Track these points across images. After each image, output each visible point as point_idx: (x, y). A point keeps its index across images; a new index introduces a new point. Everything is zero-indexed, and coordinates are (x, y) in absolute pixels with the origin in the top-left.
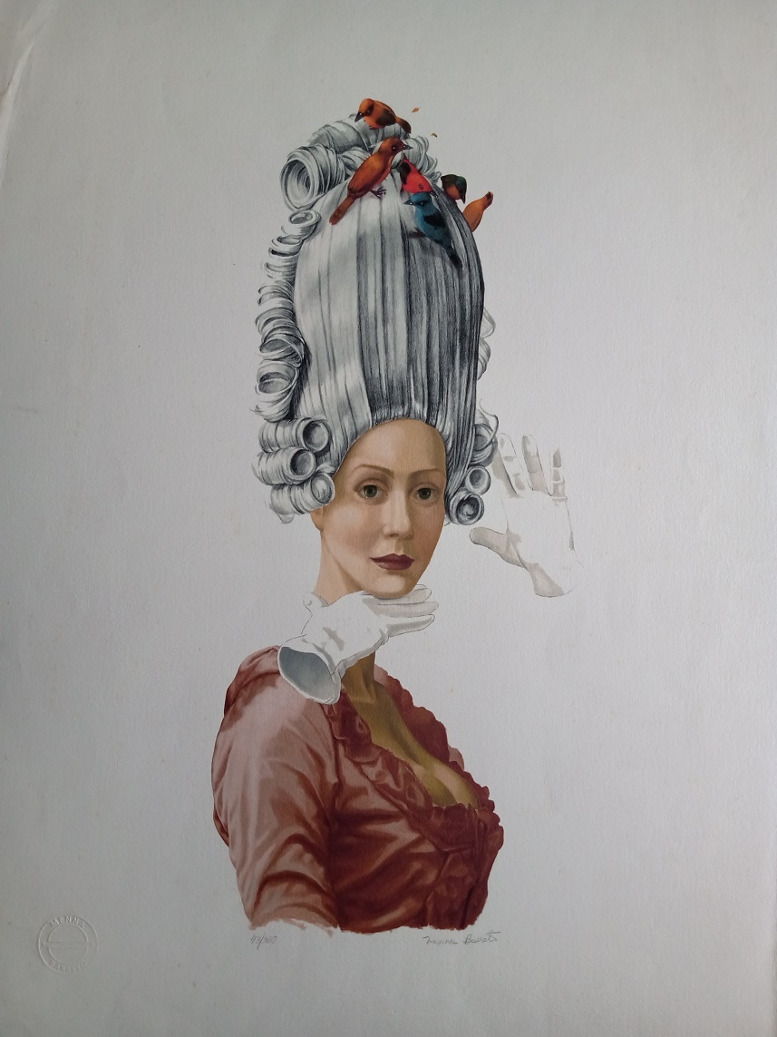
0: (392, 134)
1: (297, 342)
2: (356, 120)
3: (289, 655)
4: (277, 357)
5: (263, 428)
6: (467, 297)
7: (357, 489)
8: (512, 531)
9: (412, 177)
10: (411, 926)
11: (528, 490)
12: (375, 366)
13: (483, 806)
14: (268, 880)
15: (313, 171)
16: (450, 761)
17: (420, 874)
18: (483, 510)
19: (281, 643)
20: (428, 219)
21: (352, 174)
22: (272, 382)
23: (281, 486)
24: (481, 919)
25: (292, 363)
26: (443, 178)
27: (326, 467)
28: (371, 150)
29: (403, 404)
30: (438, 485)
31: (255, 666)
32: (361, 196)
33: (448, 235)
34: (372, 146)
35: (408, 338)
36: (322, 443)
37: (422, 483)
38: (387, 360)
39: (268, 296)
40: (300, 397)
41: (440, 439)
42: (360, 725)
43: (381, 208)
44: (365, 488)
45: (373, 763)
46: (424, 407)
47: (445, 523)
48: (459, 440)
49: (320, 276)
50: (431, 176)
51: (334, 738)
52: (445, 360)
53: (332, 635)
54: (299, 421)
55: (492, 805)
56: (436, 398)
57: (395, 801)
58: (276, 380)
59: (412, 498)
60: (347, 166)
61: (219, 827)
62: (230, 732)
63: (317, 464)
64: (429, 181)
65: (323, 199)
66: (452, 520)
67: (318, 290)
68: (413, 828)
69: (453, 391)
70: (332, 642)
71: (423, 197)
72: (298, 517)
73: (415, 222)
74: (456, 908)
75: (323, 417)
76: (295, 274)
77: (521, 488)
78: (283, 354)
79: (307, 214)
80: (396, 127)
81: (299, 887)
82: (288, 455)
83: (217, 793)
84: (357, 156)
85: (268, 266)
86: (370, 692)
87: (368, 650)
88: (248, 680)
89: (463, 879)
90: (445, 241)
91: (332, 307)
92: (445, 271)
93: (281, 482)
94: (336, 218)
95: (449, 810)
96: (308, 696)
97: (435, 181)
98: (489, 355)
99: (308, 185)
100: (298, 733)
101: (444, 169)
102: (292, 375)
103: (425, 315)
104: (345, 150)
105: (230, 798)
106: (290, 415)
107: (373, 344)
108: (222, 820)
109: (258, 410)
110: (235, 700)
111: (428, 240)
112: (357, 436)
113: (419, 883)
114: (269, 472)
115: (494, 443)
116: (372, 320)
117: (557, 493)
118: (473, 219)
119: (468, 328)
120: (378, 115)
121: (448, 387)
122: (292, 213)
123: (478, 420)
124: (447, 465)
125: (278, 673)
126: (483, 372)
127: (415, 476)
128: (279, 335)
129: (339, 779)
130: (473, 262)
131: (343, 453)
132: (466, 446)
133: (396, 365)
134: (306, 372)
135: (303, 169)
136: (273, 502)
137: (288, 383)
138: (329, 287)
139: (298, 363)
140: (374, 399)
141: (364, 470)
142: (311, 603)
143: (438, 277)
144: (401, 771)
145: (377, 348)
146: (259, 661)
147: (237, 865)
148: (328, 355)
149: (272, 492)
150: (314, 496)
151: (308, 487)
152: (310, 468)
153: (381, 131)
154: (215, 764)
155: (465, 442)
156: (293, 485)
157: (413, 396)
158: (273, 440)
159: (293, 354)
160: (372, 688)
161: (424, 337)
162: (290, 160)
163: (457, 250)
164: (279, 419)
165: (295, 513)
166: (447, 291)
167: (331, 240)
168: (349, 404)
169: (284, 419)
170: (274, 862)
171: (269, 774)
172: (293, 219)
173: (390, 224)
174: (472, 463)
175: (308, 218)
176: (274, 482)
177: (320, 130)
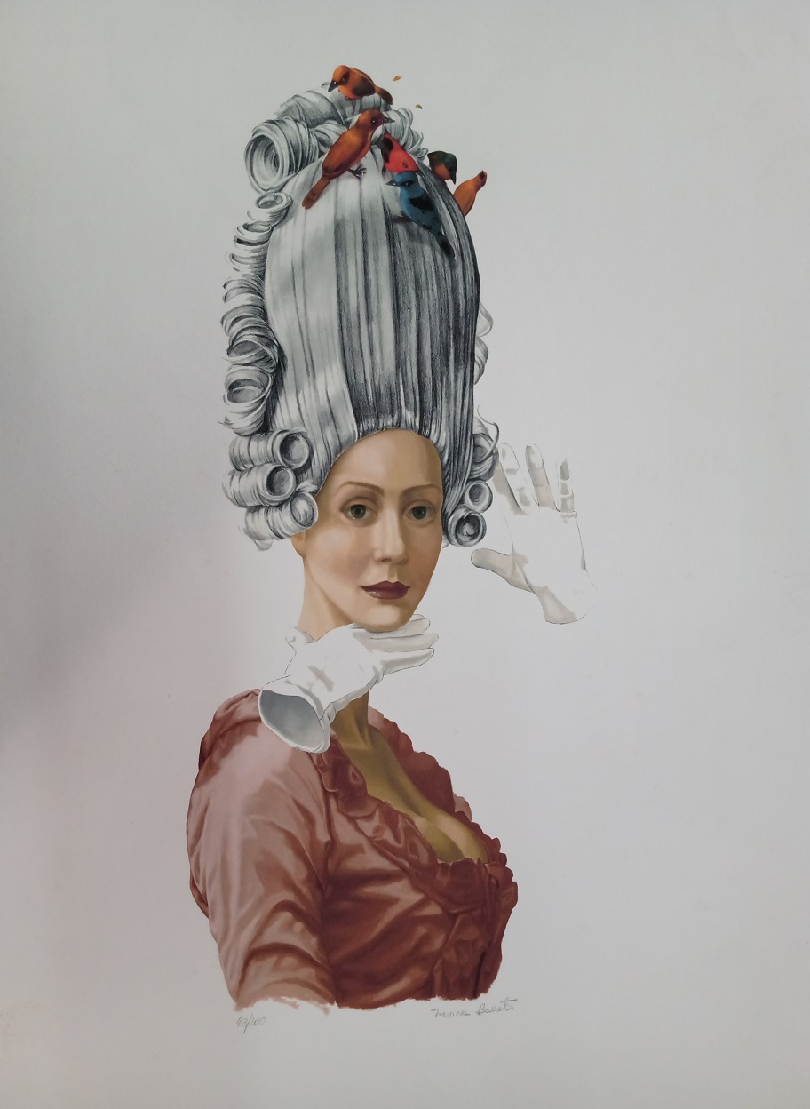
0: (372, 105)
1: (270, 343)
2: (330, 90)
3: (271, 699)
4: (248, 362)
5: (234, 443)
6: (461, 291)
7: (343, 509)
8: (518, 551)
9: (396, 155)
10: (417, 998)
11: (534, 504)
12: (359, 369)
13: (494, 860)
14: (254, 954)
15: (282, 148)
16: (456, 811)
17: (426, 939)
18: (484, 529)
19: (261, 684)
20: (414, 202)
21: (326, 150)
22: (242, 390)
23: (255, 509)
24: (495, 986)
25: (264, 368)
26: (430, 155)
27: (308, 486)
28: (347, 124)
29: (392, 413)
30: (434, 502)
31: (233, 712)
32: (337, 176)
33: (437, 220)
34: (348, 119)
35: (395, 338)
36: (301, 459)
37: (416, 501)
38: (373, 363)
39: (235, 292)
40: (275, 407)
41: (434, 451)
42: (353, 775)
43: (361, 190)
44: (352, 507)
45: (369, 817)
46: (415, 416)
47: (443, 544)
48: (456, 452)
49: (293, 269)
50: (417, 152)
51: (326, 793)
52: (438, 361)
53: (320, 675)
54: (275, 434)
55: (503, 858)
56: (429, 405)
57: (394, 857)
58: (247, 387)
59: (405, 517)
60: (321, 141)
61: (196, 896)
62: (206, 788)
63: (297, 482)
64: (415, 158)
65: (294, 179)
66: (450, 541)
67: (292, 286)
68: (416, 888)
69: (448, 398)
70: (320, 681)
71: (407, 176)
72: (277, 543)
73: (400, 205)
74: (467, 974)
75: (302, 429)
76: (264, 266)
77: (527, 503)
78: (254, 359)
79: (276, 197)
80: (375, 97)
81: (289, 961)
82: (264, 473)
83: (193, 859)
84: (332, 130)
85: (233, 257)
86: (363, 737)
87: (360, 691)
88: (224, 729)
89: (474, 943)
90: (435, 226)
91: (307, 303)
92: (435, 260)
93: (257, 503)
94: (310, 201)
95: (456, 866)
96: (293, 744)
97: (422, 158)
98: (486, 355)
99: (276, 164)
100: (283, 785)
101: (431, 144)
102: (265, 382)
103: (414, 311)
104: (318, 124)
105: (208, 863)
106: (265, 427)
107: (356, 345)
108: (200, 888)
109: (227, 423)
110: (211, 752)
111: (415, 225)
112: (340, 452)
113: (425, 950)
114: (242, 492)
115: (494, 454)
116: (354, 318)
117: (566, 508)
118: (465, 202)
119: (463, 326)
120: (354, 83)
121: (442, 392)
122: (259, 196)
123: (477, 430)
124: (444, 480)
125: (259, 719)
126: (480, 375)
127: (407, 493)
128: (249, 336)
129: (332, 837)
130: (466, 251)
131: (325, 469)
132: (464, 457)
133: (383, 369)
134: (282, 378)
135: (270, 145)
136: (247, 526)
137: (260, 391)
138: (304, 280)
139: (272, 368)
140: (360, 408)
141: (350, 488)
142: (294, 639)
143: (427, 268)
144: (401, 825)
145: (361, 351)
146: (237, 707)
147: (219, 938)
148: (306, 359)
149: (247, 515)
150: (295, 518)
151: (287, 509)
152: (289, 487)
153: (358, 102)
154: (190, 824)
155: (463, 454)
156: (270, 506)
157: (403, 404)
158: (246, 456)
159: (265, 358)
160: (366, 733)
161: (413, 337)
162: (256, 136)
163: (449, 237)
164: (252, 432)
165: (273, 538)
166: (438, 284)
167: (305, 226)
168: (332, 413)
169: (257, 432)
170: (259, 933)
171: (252, 833)
172: (260, 203)
173: (372, 208)
174: (471, 477)
175: (278, 202)
176: (249, 504)
177: (288, 101)
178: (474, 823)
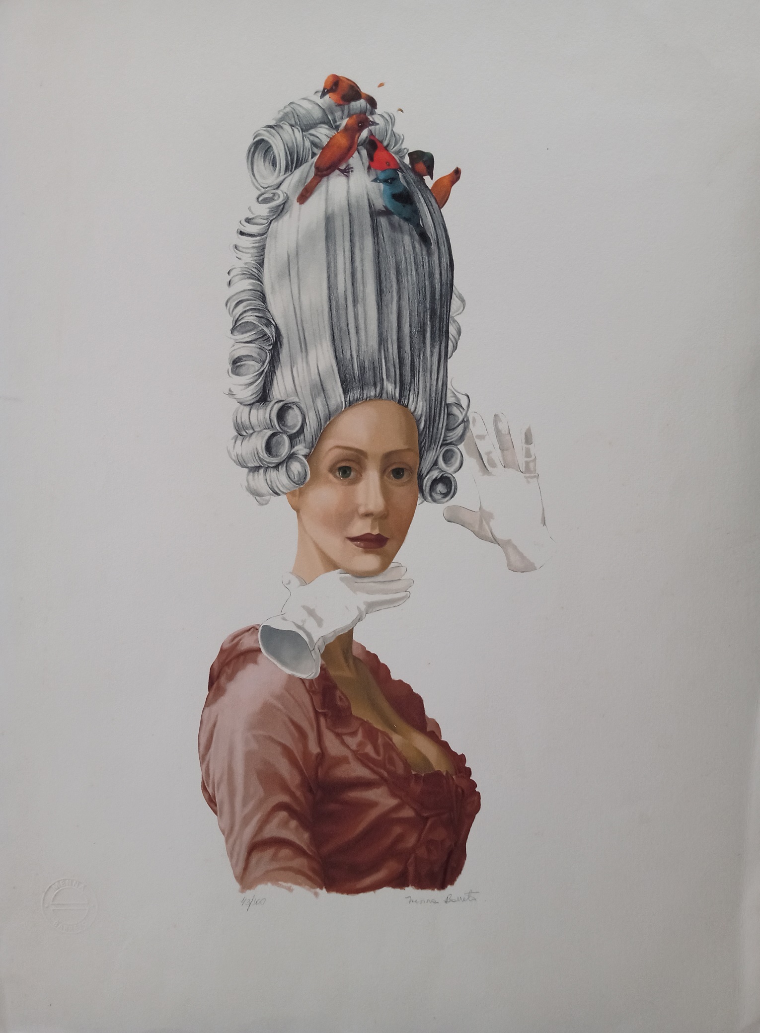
0: (359, 110)
1: (268, 323)
2: (322, 96)
3: (269, 633)
4: (249, 339)
5: (237, 411)
6: (437, 276)
7: (331, 470)
8: (484, 507)
9: (379, 155)
10: (394, 887)
11: (500, 466)
12: (346, 347)
13: (460, 773)
14: (256, 846)
15: (279, 150)
16: (428, 730)
17: (400, 838)
18: (456, 489)
19: (260, 620)
20: (397, 197)
21: (318, 152)
22: (244, 365)
23: (257, 468)
24: (461, 880)
25: (263, 345)
26: (410, 155)
27: (301, 449)
28: (337, 128)
29: (375, 385)
30: (411, 464)
31: (238, 643)
32: (328, 175)
33: (416, 212)
34: (338, 123)
35: (379, 319)
36: (295, 426)
37: (395, 463)
38: (359, 341)
39: (238, 278)
40: (272, 379)
41: (411, 418)
42: (341, 699)
43: (349, 187)
44: (340, 469)
45: (353, 734)
46: (395, 387)
47: (419, 501)
48: (432, 420)
49: (289, 258)
50: (398, 152)
51: (316, 713)
52: (416, 339)
53: (311, 613)
54: (272, 403)
55: (468, 772)
56: (408, 378)
57: (375, 768)
58: (248, 362)
59: (385, 477)
60: (313, 144)
61: (207, 797)
62: (215, 708)
63: (292, 446)
64: (396, 157)
65: (290, 178)
66: (425, 499)
67: (288, 272)
68: (394, 795)
69: (425, 371)
70: (312, 619)
71: (390, 174)
72: (275, 499)
73: (383, 200)
74: (436, 869)
75: (296, 399)
76: (263, 255)
77: (494, 465)
78: (254, 337)
79: (274, 194)
80: (362, 103)
81: (285, 852)
82: (263, 437)
83: (204, 766)
84: (323, 134)
85: (236, 247)
86: (348, 666)
87: (346, 626)
88: (231, 657)
89: (443, 842)
90: (414, 218)
91: (301, 289)
92: (414, 248)
93: (257, 465)
94: (303, 198)
95: (427, 775)
96: (289, 672)
97: (403, 157)
98: (459, 333)
99: (274, 164)
100: (280, 706)
101: (411, 145)
102: (264, 358)
103: (395, 294)
104: (311, 128)
105: (217, 770)
106: (263, 398)
107: (343, 325)
108: (210, 790)
109: (231, 394)
110: (218, 677)
111: (396, 218)
112: (329, 420)
113: (401, 847)
114: (244, 454)
115: (466, 421)
116: (342, 301)
117: (529, 471)
118: (442, 194)
119: (439, 307)
120: (343, 90)
121: (419, 367)
122: (259, 193)
123: (450, 400)
124: (420, 444)
125: (259, 650)
126: (453, 351)
127: (388, 457)
128: (250, 317)
129: (321, 749)
130: (442, 240)
131: (316, 435)
132: (438, 425)
133: (367, 346)
134: (278, 354)
135: (268, 148)
136: (248, 484)
137: (259, 365)
138: (298, 268)
139: (269, 345)
140: (346, 380)
141: (338, 451)
142: (289, 583)
143: (407, 255)
144: (380, 741)
145: (348, 330)
146: (240, 640)
147: (226, 833)
148: (299, 338)
149: (248, 475)
150: (290, 477)
151: (283, 469)
152: (285, 451)
153: (346, 107)
154: (201, 736)
155: (437, 421)
156: (269, 467)
157: (385, 377)
158: (248, 423)
159: (264, 336)
160: (351, 662)
161: (394, 318)
162: (255, 140)
163: (426, 227)
164: (252, 401)
165: (271, 495)
166: (417, 270)
167: (299, 220)
168: (322, 385)
169: (257, 402)
170: (260, 828)
171: (254, 746)
172: (260, 199)
173: (357, 202)
174: (445, 442)
175: (275, 198)
176: (249, 465)
177: (285, 107)
178: (442, 741)
